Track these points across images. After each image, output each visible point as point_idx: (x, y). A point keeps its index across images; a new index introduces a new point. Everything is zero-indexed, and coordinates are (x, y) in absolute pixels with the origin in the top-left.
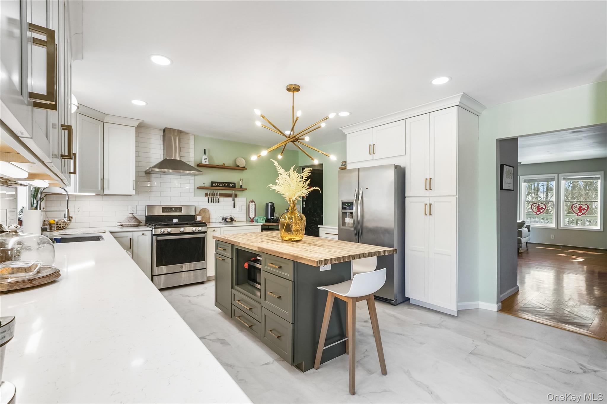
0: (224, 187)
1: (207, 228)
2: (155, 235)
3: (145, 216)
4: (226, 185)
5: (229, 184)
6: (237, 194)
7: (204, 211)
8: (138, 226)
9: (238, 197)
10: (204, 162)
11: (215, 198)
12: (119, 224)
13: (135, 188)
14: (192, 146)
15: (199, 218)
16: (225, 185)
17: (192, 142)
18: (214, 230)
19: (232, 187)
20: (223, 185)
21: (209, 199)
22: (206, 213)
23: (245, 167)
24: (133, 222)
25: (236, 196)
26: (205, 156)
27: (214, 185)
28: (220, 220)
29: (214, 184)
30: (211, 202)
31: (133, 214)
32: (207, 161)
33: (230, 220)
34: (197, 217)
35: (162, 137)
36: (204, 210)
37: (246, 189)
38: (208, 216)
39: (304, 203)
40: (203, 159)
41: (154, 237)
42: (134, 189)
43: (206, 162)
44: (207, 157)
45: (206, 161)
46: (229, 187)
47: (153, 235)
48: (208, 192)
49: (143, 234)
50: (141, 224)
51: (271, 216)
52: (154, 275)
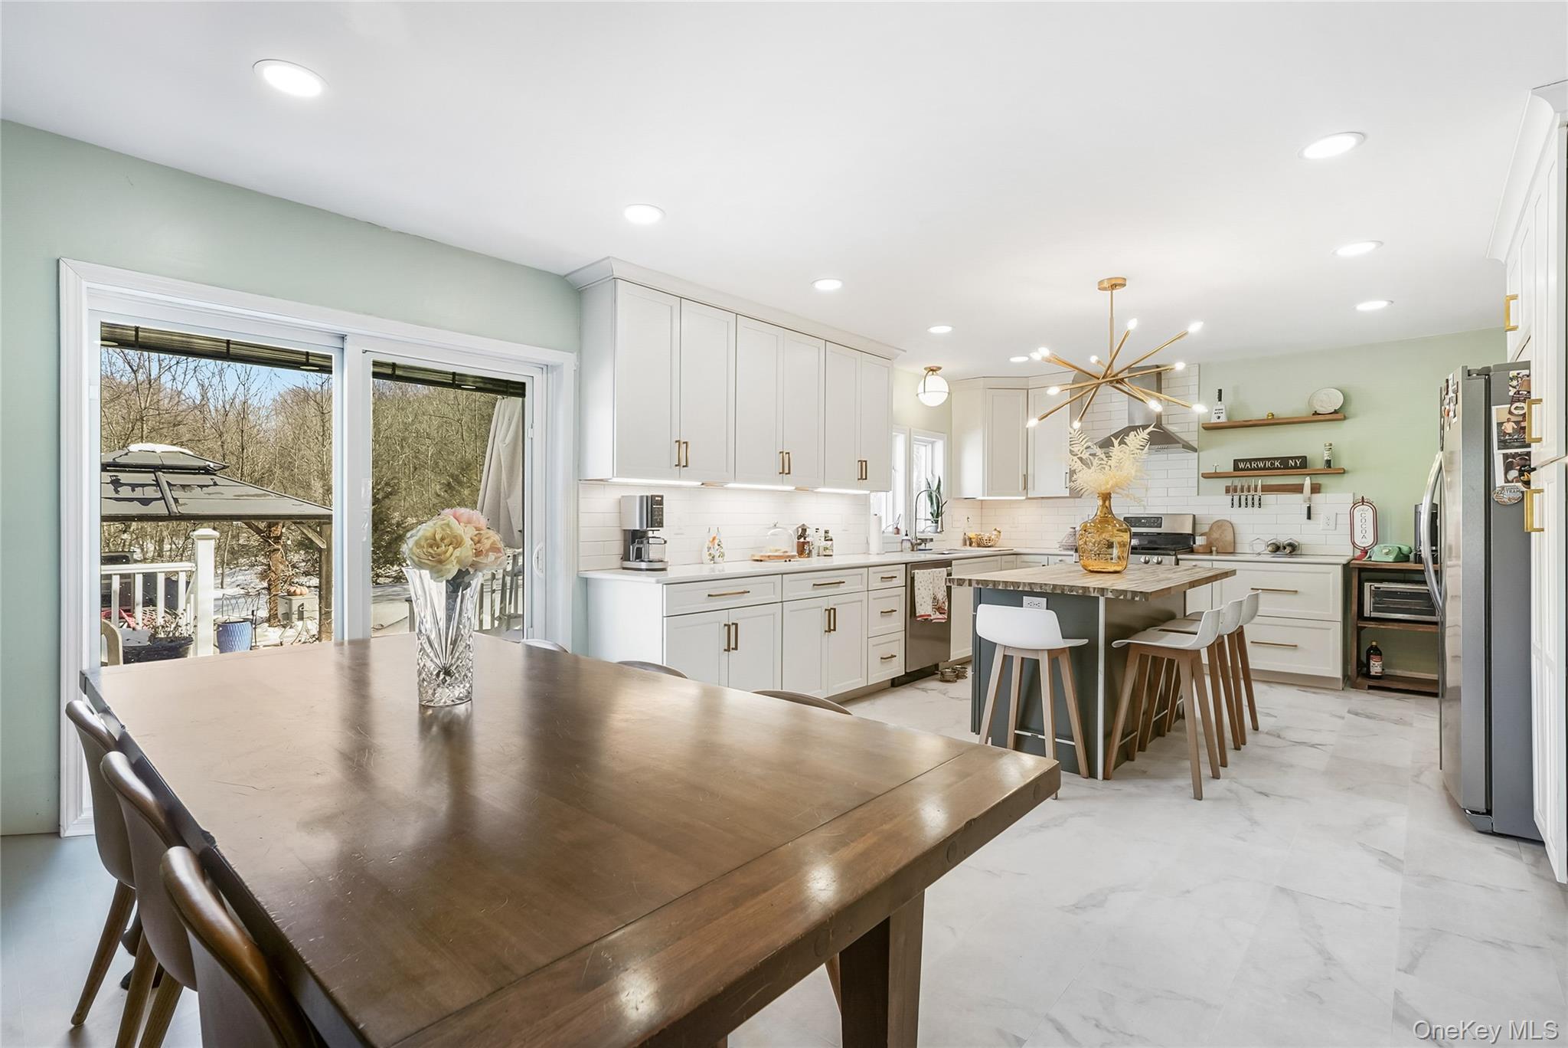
0: (1269, 469)
4: (1277, 464)
6: (1320, 485)
7: (1221, 526)
9: (1326, 493)
10: (1214, 420)
11: (1250, 497)
12: (1059, 545)
13: (1068, 485)
14: (1194, 389)
15: (1200, 541)
16: (1272, 464)
17: (1193, 380)
19: (1296, 467)
20: (1268, 464)
21: (1233, 500)
22: (1225, 530)
23: (1341, 412)
25: (1317, 489)
26: (1220, 405)
27: (1242, 467)
28: (1261, 548)
29: (1241, 465)
30: (1240, 506)
32: (1224, 416)
33: (1284, 549)
36: (1220, 523)
37: (1344, 472)
38: (1229, 538)
40: (1215, 412)
42: (1067, 488)
43: (1221, 418)
44: (1222, 407)
45: (1219, 415)
46: (1287, 467)
48: (1228, 482)
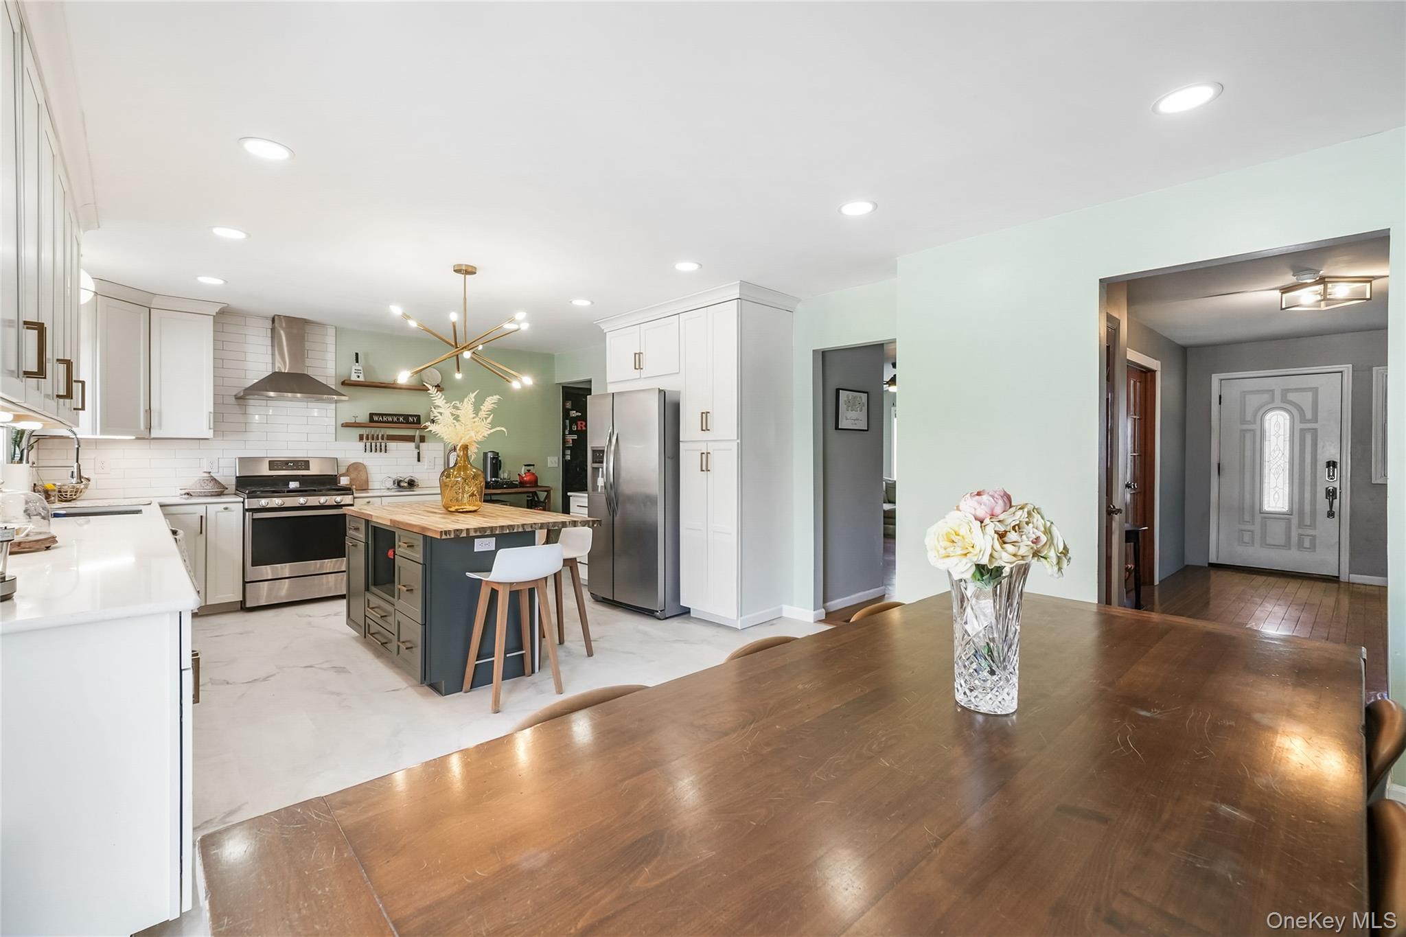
0: (396, 423)
1: (354, 498)
2: (248, 510)
3: (234, 477)
4: (401, 419)
5: (406, 417)
6: (424, 436)
7: (356, 468)
8: (220, 494)
9: (428, 442)
10: (354, 378)
11: (378, 444)
12: (184, 492)
13: (212, 427)
14: (332, 348)
15: (344, 481)
16: (398, 419)
17: (331, 339)
18: (369, 502)
19: (413, 423)
20: (395, 419)
21: (366, 446)
22: (360, 471)
23: (439, 386)
24: (210, 487)
25: (422, 439)
26: (357, 367)
28: (390, 484)
29: (376, 418)
30: (371, 451)
31: (210, 473)
32: (361, 376)
33: (406, 485)
34: (342, 478)
35: (269, 331)
36: (355, 466)
38: (364, 477)
39: (568, 452)
40: (353, 371)
41: (247, 513)
42: (210, 429)
43: (359, 377)
44: (360, 368)
45: (359, 374)
46: (408, 422)
47: (245, 510)
48: (364, 431)
49: (226, 509)
50: (226, 492)
51: (491, 477)
52: (248, 580)
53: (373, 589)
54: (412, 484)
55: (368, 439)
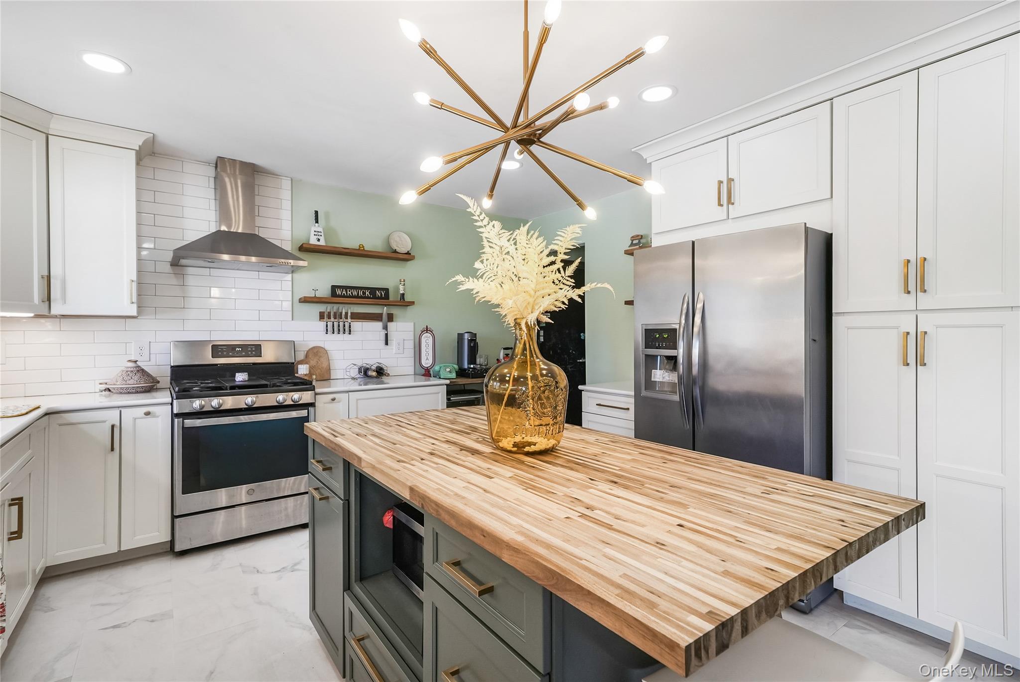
0: (361, 297)
1: (316, 394)
2: (178, 415)
3: (170, 366)
4: (367, 293)
5: (373, 290)
6: (392, 314)
7: (316, 353)
8: (149, 390)
9: (396, 321)
10: (313, 241)
11: (341, 324)
12: (104, 387)
13: (134, 300)
14: (286, 204)
15: (303, 370)
16: (364, 293)
17: (286, 194)
18: (333, 400)
19: (381, 298)
20: (361, 293)
21: (327, 325)
22: (320, 357)
23: (410, 254)
24: (135, 381)
25: (391, 318)
26: (317, 228)
27: (338, 293)
28: (354, 372)
29: (339, 292)
30: (333, 333)
31: (136, 362)
32: (322, 239)
33: (374, 374)
34: (300, 366)
35: (212, 180)
36: (315, 351)
37: (412, 303)
38: (325, 365)
39: (542, 333)
40: (313, 233)
41: (176, 420)
42: (133, 303)
43: (319, 240)
44: (320, 229)
45: (319, 237)
46: (375, 297)
47: (175, 416)
48: (325, 308)
49: (148, 414)
50: (159, 386)
51: (469, 363)
52: (177, 515)
53: (357, 588)
54: (380, 372)
55: (329, 318)
